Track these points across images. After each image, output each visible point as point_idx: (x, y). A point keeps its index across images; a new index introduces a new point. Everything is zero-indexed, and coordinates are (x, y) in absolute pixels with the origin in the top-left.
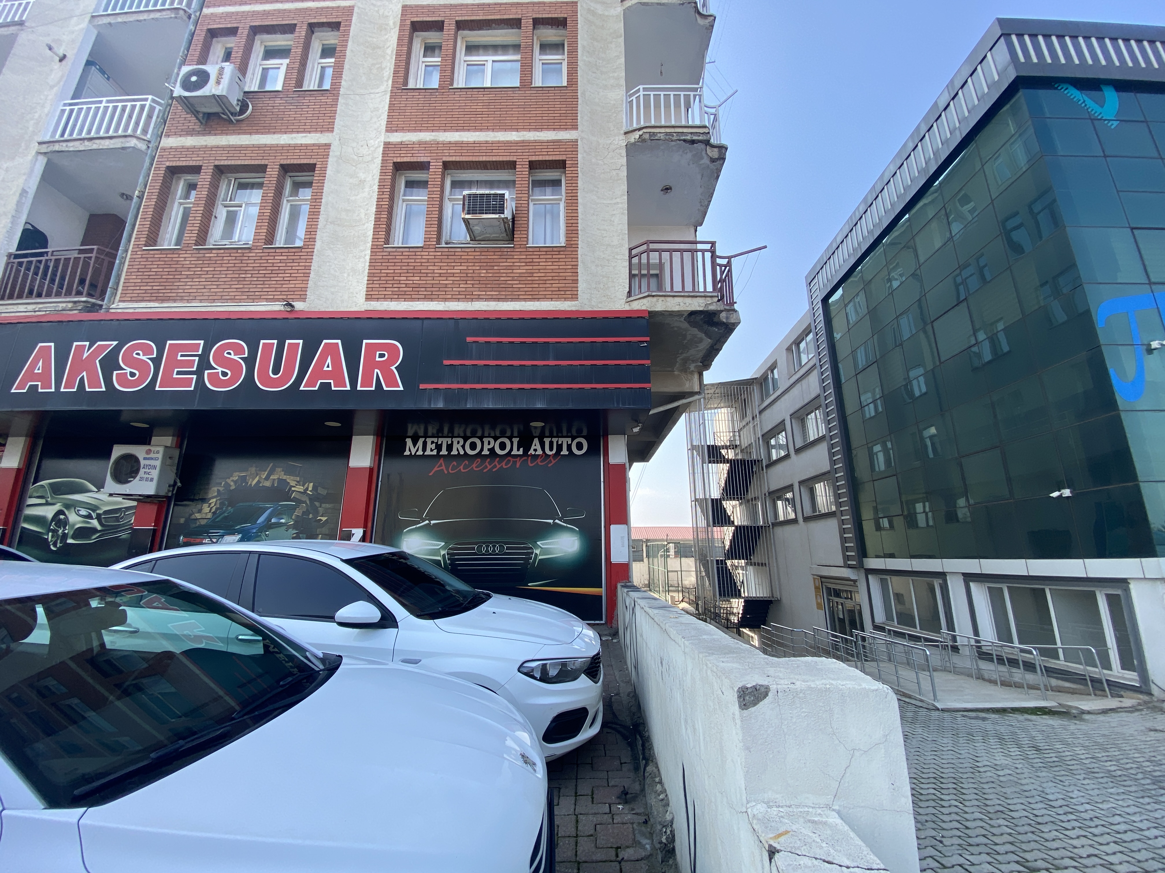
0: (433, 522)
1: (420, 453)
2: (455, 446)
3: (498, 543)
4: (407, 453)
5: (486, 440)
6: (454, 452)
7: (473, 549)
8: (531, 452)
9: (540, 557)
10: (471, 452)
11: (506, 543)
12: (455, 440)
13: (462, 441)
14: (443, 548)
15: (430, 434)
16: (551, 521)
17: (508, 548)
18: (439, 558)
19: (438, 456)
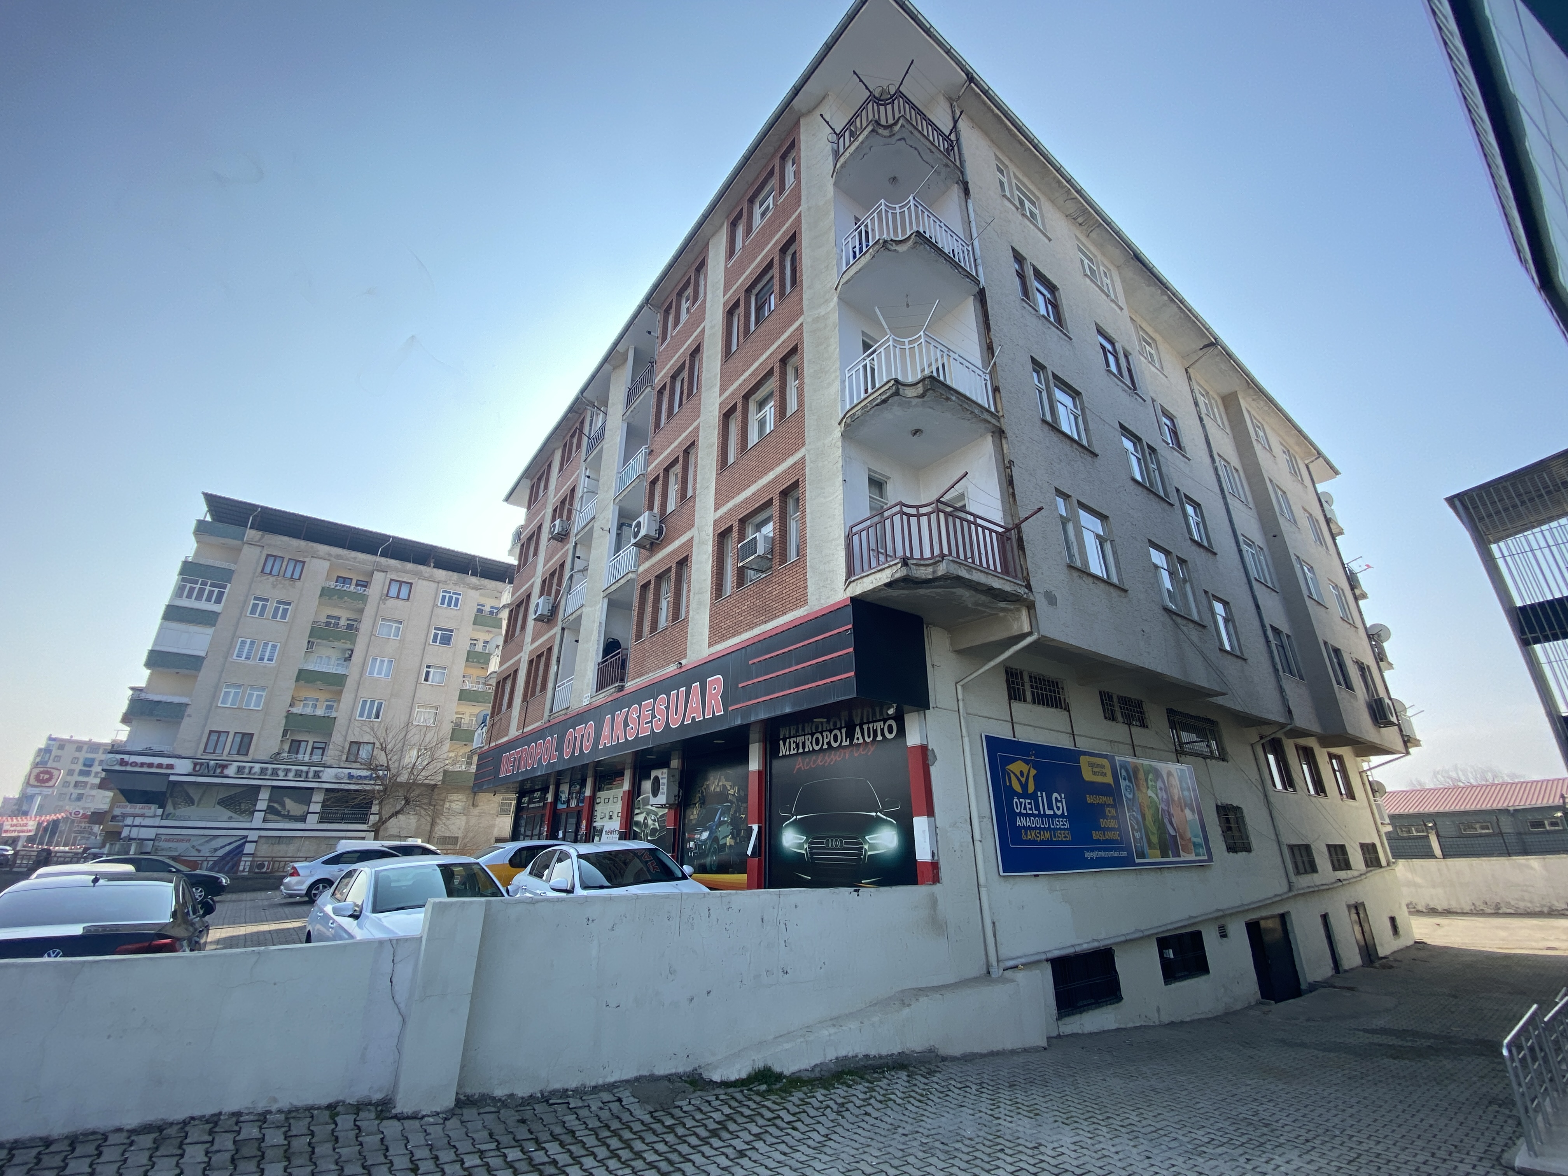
0: (799, 817)
1: (788, 753)
2: (808, 743)
3: (839, 837)
4: (781, 754)
5: (824, 734)
6: (807, 749)
7: (822, 843)
8: (855, 741)
9: (869, 853)
10: (817, 748)
11: (845, 838)
12: (806, 737)
13: (810, 737)
14: (806, 842)
15: (792, 735)
16: (874, 814)
17: (847, 843)
18: (804, 852)
19: (798, 754)
